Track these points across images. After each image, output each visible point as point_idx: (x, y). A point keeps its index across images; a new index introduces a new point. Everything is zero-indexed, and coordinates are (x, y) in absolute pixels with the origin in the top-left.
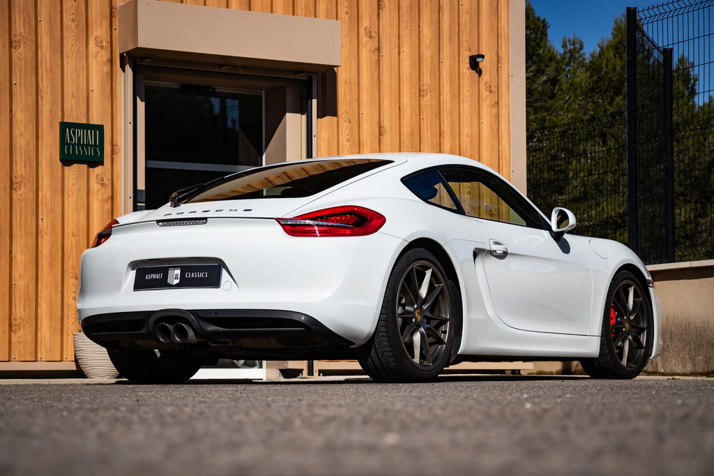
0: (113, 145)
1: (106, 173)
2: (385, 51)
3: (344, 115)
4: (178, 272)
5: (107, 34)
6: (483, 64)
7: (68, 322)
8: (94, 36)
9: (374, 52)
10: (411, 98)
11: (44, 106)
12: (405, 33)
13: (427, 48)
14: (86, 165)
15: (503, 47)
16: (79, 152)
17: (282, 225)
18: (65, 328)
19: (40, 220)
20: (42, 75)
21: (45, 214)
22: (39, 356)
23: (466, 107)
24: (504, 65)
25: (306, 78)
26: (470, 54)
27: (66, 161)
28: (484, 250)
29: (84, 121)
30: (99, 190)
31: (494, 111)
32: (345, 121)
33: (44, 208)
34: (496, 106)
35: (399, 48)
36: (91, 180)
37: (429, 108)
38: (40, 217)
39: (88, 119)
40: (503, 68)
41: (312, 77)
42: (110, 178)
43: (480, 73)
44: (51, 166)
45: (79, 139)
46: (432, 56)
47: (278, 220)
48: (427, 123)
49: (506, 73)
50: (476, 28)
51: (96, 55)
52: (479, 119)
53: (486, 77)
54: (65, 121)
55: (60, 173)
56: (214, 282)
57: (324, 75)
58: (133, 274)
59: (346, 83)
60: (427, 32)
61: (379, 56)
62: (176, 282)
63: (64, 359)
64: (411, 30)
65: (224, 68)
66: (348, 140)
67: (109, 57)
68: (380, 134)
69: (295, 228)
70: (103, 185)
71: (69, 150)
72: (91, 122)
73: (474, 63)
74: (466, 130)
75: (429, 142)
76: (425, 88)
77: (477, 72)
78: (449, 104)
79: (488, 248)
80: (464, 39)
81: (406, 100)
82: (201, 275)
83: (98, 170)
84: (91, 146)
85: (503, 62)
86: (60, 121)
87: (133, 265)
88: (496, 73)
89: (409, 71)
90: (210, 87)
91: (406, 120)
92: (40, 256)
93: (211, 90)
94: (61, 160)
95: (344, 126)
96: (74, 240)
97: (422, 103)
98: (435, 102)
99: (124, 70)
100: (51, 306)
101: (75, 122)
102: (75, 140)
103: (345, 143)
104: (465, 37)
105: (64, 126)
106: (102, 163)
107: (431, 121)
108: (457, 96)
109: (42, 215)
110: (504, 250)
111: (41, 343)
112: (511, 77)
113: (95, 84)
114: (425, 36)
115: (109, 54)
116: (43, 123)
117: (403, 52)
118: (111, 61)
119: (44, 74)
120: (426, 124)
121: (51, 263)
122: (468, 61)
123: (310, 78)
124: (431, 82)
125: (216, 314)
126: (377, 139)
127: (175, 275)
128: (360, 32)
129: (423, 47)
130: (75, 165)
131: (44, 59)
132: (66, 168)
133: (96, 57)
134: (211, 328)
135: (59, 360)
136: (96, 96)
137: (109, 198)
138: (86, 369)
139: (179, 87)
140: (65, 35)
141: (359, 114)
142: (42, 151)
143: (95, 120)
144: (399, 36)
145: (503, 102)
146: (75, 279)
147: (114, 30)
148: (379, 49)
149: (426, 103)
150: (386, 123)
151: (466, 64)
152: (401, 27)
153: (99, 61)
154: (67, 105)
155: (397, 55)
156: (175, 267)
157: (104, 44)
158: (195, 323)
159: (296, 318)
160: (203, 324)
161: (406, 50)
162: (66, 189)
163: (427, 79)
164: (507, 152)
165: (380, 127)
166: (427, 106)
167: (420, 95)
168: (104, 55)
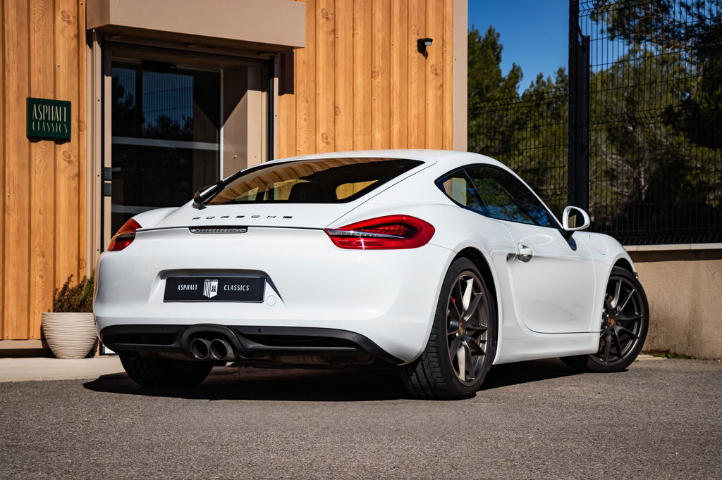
0: (79, 122)
1: (73, 150)
2: (340, 34)
3: (301, 95)
4: (215, 284)
5: (74, 8)
6: (430, 48)
7: (35, 300)
8: (61, 11)
9: (330, 34)
10: (364, 79)
11: (11, 81)
12: (359, 15)
13: (379, 30)
14: (53, 142)
15: (448, 32)
16: (47, 128)
17: (331, 236)
18: (32, 306)
19: (7, 197)
20: (9, 49)
21: (12, 191)
22: (6, 335)
23: (414, 89)
24: (448, 48)
25: (268, 58)
26: (418, 38)
27: (33, 137)
28: (515, 255)
29: (51, 97)
30: (66, 167)
31: (439, 93)
32: (303, 101)
33: (11, 185)
34: (441, 88)
35: (353, 30)
36: (58, 156)
37: (380, 89)
38: (7, 194)
39: (55, 95)
40: (447, 52)
41: (274, 57)
42: (77, 155)
43: (426, 55)
44: (19, 143)
45: (47, 115)
46: (384, 39)
47: (326, 230)
48: (378, 103)
49: (450, 57)
50: (424, 13)
51: (63, 31)
52: (425, 101)
53: (432, 59)
54: (33, 96)
55: (27, 150)
56: (257, 296)
57: (283, 55)
58: (162, 283)
59: (304, 63)
60: (379, 15)
61: (335, 37)
62: (214, 294)
63: (31, 338)
64: (364, 13)
65: (190, 46)
66: (305, 120)
67: (76, 32)
68: (335, 114)
69: (343, 239)
70: (70, 162)
71: (36, 127)
72: (58, 99)
73: (422, 46)
74: (413, 111)
75: (380, 123)
76: (376, 70)
77: (424, 55)
78: (398, 85)
79: (517, 253)
80: (413, 23)
81: (359, 81)
82: (242, 288)
83: (65, 146)
84: (59, 123)
85: (447, 46)
86: (27, 96)
87: (163, 274)
88: (441, 56)
89: (362, 53)
90: (171, 64)
91: (359, 101)
92: (6, 233)
93: (172, 67)
94: (28, 137)
95: (302, 105)
96: (41, 217)
97: (374, 85)
98: (386, 83)
99: (91, 46)
100: (18, 284)
101: (42, 98)
102: (43, 117)
103: (303, 122)
104: (413, 21)
105: (31, 102)
106: (69, 140)
107: (382, 101)
108: (405, 77)
109: (9, 193)
110: (530, 254)
111: (8, 321)
112: (454, 61)
113: (62, 60)
114: (377, 19)
115: (76, 30)
116: (9, 99)
117: (357, 34)
118: (78, 36)
119: (11, 48)
120: (377, 105)
121: (18, 241)
122: (416, 44)
123: (272, 58)
124: (382, 64)
125: (259, 330)
126: (332, 120)
127: (211, 288)
128: (318, 14)
129: (376, 30)
130: (42, 141)
131: (10, 33)
132: (33, 144)
133: (63, 32)
134: (253, 345)
135: (26, 338)
136: (62, 72)
137: (76, 176)
138: (55, 349)
139: (140, 63)
140: (32, 8)
141: (315, 94)
142: (9, 127)
143: (62, 97)
144: (353, 19)
145: (447, 85)
146: (41, 258)
147: (80, 5)
148: (334, 31)
149: (377, 84)
150: (341, 104)
151: (414, 47)
152: (355, 10)
153: (66, 35)
154: (34, 81)
155: (351, 36)
156: (212, 279)
157: (71, 19)
158: (236, 341)
159: (348, 337)
160: (244, 341)
161: (360, 32)
162: (33, 165)
163: (378, 61)
164: (450, 133)
165: (335, 107)
166: (378, 87)
167: (372, 76)
168: (71, 31)
